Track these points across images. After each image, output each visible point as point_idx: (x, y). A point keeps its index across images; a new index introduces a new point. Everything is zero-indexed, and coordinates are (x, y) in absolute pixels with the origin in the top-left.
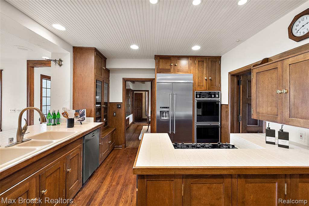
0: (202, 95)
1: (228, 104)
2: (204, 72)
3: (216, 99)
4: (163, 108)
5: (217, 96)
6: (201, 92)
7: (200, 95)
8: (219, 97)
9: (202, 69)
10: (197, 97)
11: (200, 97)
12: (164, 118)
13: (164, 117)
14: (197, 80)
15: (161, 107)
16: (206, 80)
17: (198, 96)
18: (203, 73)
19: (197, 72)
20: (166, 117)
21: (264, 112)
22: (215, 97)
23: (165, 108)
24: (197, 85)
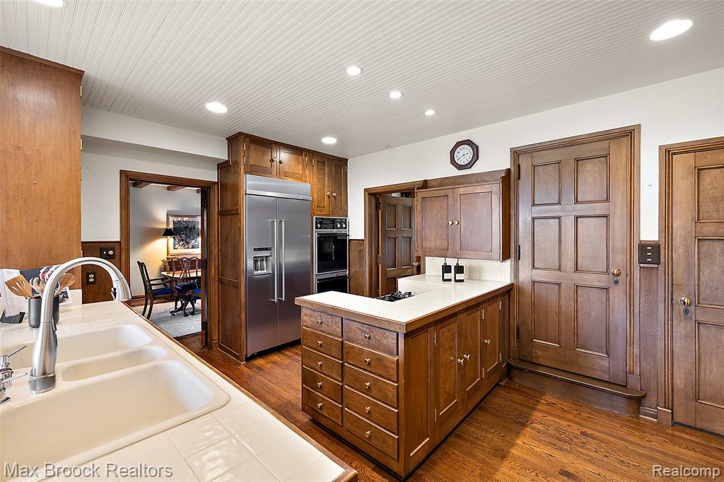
0: (325, 224)
1: (363, 238)
2: (326, 183)
3: (343, 231)
4: (259, 249)
5: (344, 226)
6: (322, 219)
7: (321, 223)
8: (345, 228)
9: (322, 177)
10: (317, 228)
11: (320, 228)
12: (260, 272)
13: (258, 270)
14: (315, 196)
15: (255, 250)
16: (329, 197)
17: (319, 226)
18: (324, 184)
19: (315, 181)
20: (264, 269)
21: (432, 246)
22: (342, 227)
23: (262, 249)
24: (316, 205)
